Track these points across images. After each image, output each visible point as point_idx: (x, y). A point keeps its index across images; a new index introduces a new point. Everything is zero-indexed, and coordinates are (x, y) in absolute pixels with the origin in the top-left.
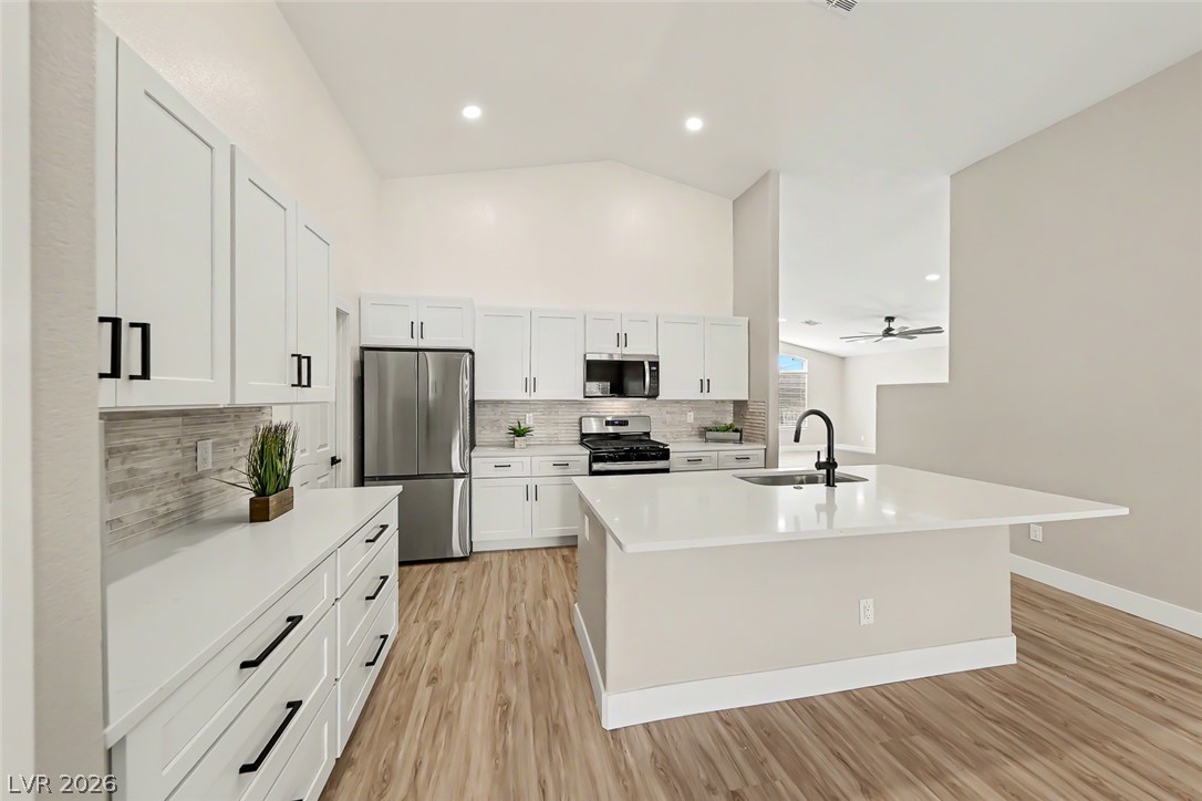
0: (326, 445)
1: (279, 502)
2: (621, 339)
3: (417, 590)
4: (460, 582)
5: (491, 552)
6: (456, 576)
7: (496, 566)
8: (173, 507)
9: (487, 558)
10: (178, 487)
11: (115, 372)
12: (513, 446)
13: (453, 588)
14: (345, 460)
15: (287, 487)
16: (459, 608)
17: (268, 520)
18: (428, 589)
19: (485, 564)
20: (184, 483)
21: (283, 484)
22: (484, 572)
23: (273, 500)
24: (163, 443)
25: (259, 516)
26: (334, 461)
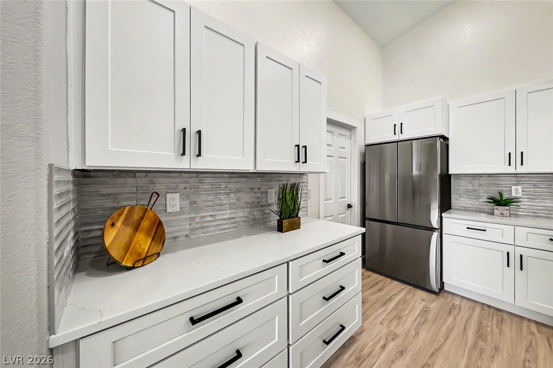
0: (344, 198)
1: (290, 224)
3: (390, 299)
4: (425, 311)
5: (463, 297)
6: (423, 303)
7: (464, 313)
8: (256, 217)
9: (457, 301)
10: (259, 209)
12: (493, 214)
13: (418, 312)
14: (355, 206)
15: (297, 216)
16: (417, 334)
17: (282, 232)
18: (398, 303)
19: (453, 307)
20: (262, 207)
21: (294, 215)
22: (450, 313)
23: (286, 223)
24: (252, 189)
25: (280, 229)
26: (349, 206)
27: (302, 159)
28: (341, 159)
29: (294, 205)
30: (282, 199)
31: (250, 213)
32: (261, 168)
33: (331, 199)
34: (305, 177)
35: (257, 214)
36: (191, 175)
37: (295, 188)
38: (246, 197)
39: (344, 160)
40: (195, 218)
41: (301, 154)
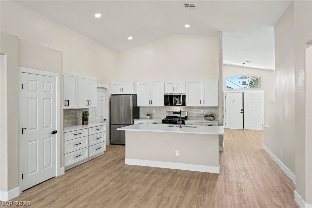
0: (102, 116)
1: (86, 123)
2: (175, 89)
8: (74, 122)
11: (66, 105)
14: (107, 120)
20: (75, 119)
21: (87, 120)
23: (85, 122)
24: (72, 113)
25: (83, 124)
26: (105, 120)
28: (101, 101)
29: (87, 117)
30: (83, 116)
31: (72, 121)
32: (80, 108)
33: (97, 117)
34: (88, 109)
37: (87, 112)
38: (71, 116)
39: (102, 101)
41: (89, 103)
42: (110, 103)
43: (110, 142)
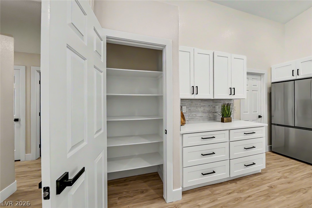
0: (256, 112)
1: (227, 119)
3: (287, 166)
10: (212, 113)
13: (306, 173)
14: (264, 117)
15: (230, 117)
17: (224, 122)
23: (225, 119)
24: (209, 106)
25: (222, 121)
26: (260, 117)
27: (233, 93)
28: (254, 92)
29: (229, 112)
30: (223, 110)
31: (208, 114)
33: (247, 112)
34: (232, 101)
35: (211, 115)
36: (189, 100)
37: (229, 105)
38: (207, 109)
39: (256, 92)
40: (190, 115)
41: (232, 91)
42: (270, 95)
43: (271, 148)
